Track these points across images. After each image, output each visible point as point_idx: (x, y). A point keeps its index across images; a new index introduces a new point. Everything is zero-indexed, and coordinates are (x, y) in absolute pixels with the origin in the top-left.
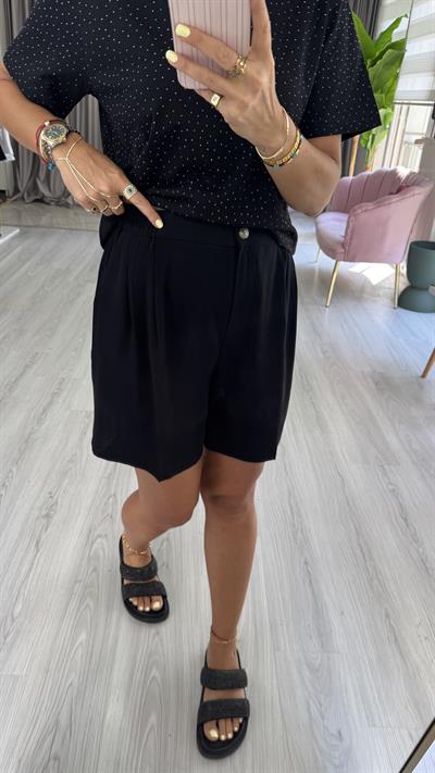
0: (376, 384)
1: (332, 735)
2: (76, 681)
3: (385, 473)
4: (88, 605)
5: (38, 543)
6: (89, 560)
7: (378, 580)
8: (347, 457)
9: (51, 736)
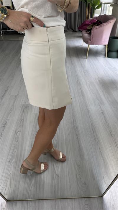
0: (99, 81)
1: (83, 183)
2: (12, 172)
3: (100, 108)
4: (15, 151)
5: (1, 135)
6: (16, 139)
7: (97, 138)
8: (90, 104)
9: (5, 188)
